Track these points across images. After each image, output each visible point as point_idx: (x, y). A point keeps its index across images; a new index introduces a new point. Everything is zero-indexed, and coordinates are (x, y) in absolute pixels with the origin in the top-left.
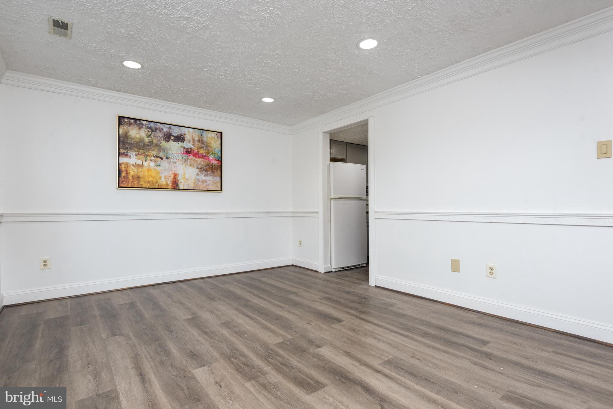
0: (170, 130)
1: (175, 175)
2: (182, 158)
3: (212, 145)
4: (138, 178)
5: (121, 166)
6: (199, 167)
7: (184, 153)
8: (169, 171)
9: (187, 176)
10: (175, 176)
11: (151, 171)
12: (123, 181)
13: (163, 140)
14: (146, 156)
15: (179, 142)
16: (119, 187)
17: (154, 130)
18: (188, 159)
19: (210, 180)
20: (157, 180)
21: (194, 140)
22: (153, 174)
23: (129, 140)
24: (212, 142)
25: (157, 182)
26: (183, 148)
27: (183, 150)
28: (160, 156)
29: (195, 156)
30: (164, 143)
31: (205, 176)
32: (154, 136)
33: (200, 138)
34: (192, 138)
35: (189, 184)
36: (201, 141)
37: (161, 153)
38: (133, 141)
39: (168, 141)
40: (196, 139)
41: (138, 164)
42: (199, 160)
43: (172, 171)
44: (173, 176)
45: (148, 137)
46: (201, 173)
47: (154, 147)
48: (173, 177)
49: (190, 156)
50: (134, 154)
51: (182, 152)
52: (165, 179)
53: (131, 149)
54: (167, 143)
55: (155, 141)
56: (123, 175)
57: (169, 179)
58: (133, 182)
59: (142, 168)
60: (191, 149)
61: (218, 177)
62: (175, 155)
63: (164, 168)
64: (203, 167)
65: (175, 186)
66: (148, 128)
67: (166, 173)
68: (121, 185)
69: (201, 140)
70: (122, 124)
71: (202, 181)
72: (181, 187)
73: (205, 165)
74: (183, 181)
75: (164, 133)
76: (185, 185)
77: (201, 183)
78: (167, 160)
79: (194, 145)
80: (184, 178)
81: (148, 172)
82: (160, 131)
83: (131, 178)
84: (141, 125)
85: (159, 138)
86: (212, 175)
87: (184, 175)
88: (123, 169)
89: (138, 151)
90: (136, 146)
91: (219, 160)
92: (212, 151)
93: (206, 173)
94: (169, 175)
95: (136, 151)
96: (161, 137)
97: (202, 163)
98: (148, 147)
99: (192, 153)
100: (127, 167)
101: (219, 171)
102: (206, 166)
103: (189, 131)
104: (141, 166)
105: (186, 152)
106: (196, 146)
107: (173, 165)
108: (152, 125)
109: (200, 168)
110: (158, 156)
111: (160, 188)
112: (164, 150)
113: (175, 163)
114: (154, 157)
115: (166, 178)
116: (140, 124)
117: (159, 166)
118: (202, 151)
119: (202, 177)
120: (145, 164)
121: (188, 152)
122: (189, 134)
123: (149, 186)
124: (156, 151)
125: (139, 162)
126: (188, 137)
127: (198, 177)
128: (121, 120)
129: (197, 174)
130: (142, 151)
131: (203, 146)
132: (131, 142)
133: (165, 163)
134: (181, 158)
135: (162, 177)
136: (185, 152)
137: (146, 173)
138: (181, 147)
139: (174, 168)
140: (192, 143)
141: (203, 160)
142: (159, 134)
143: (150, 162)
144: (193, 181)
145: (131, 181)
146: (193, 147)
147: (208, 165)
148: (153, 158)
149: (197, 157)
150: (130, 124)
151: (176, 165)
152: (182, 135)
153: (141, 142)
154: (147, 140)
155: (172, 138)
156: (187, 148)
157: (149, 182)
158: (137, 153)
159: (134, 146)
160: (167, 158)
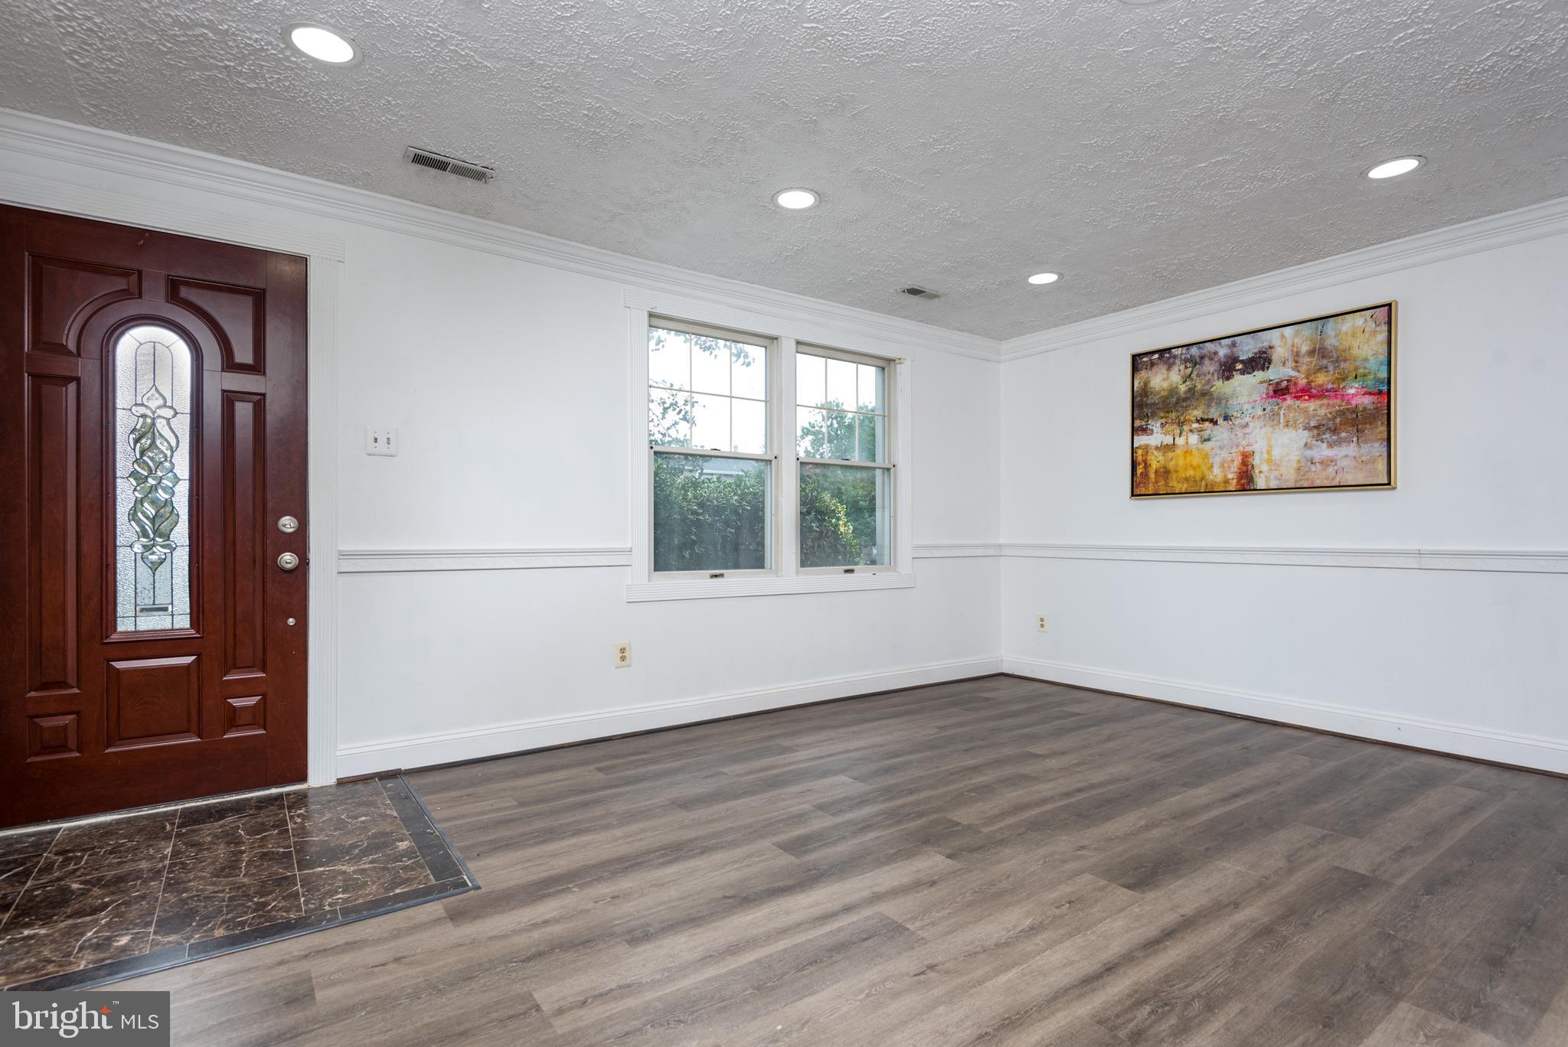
0: (1235, 349)
1: (1246, 457)
2: (1264, 410)
3: (1355, 352)
4: (1165, 473)
5: (1136, 453)
6: (1313, 423)
7: (1269, 397)
8: (1232, 447)
9: (1276, 453)
10: (1246, 459)
11: (1191, 454)
12: (1139, 483)
13: (1218, 379)
14: (1181, 424)
15: (1256, 373)
16: (1132, 495)
17: (1198, 360)
18: (1280, 408)
19: (1346, 456)
20: (1203, 473)
21: (1297, 354)
22: (1196, 460)
23: (1150, 398)
24: (1355, 344)
25: (1203, 478)
26: (1265, 385)
27: (1267, 389)
28: (1210, 417)
29: (1301, 396)
30: (1220, 386)
31: (1330, 446)
32: (1198, 375)
33: (1315, 345)
34: (1292, 351)
35: (1281, 476)
36: (1319, 351)
37: (1213, 410)
38: (1156, 399)
39: (1228, 378)
40: (1304, 349)
41: (1165, 444)
42: (1312, 405)
43: (1238, 446)
44: (1240, 458)
45: (1184, 382)
46: (1317, 440)
47: (1197, 400)
48: (1241, 461)
49: (1285, 399)
50: (1158, 425)
51: (1264, 396)
52: (1222, 470)
53: (1154, 414)
54: (1226, 382)
55: (1199, 387)
56: (1140, 470)
57: (1229, 467)
58: (1156, 482)
59: (1174, 451)
60: (1288, 381)
61: (1377, 445)
62: (1246, 407)
63: (1218, 444)
64: (1324, 422)
65: (1246, 483)
66: (1186, 361)
67: (1224, 454)
68: (1137, 491)
69: (1319, 349)
70: (1138, 370)
71: (1321, 463)
72: (1261, 483)
73: (1329, 416)
74: (1265, 468)
75: (1220, 360)
76: (1272, 477)
77: (1319, 466)
78: (1225, 423)
79: (1296, 368)
80: (1269, 461)
81: (1185, 457)
82: (1211, 359)
83: (1152, 476)
84: (1171, 360)
85: (1208, 377)
86: (1355, 439)
87: (1269, 452)
88: (1140, 459)
89: (1165, 417)
90: (1162, 406)
91: (1380, 393)
92: (1356, 369)
93: (1334, 437)
94: (1229, 459)
95: (1162, 418)
96: (1213, 374)
97: (1323, 412)
98: (1185, 404)
99: (1293, 389)
100: (1147, 454)
101: (1379, 423)
102: (1335, 417)
103: (1283, 336)
104: (1171, 447)
105: (1275, 392)
106: (1304, 368)
107: (1240, 432)
108: (1194, 350)
109: (1315, 427)
110: (1206, 417)
111: (1210, 491)
112: (1220, 400)
113: (1247, 425)
114: (1198, 421)
115: (1223, 467)
116: (1170, 358)
117: (1209, 440)
118: (1321, 379)
119: (1323, 451)
120: (1180, 441)
121: (1279, 391)
122: (1281, 345)
123: (1186, 489)
124: (1202, 407)
125: (1168, 440)
126: (1280, 353)
127: (1309, 453)
128: (1137, 362)
129: (1306, 445)
130: (1173, 414)
131: (1325, 362)
132: (1153, 401)
133: (1221, 433)
134: (1260, 412)
135: (1215, 465)
136: (1272, 393)
137: (1181, 462)
138: (1261, 382)
139: (1244, 438)
140: (1291, 364)
141: (1325, 401)
142: (1209, 367)
143: (1190, 434)
144: (1295, 465)
145: (1154, 480)
146: (1294, 374)
147: (1341, 413)
148: (1195, 425)
149: (1307, 397)
150: (1152, 364)
151: (1247, 430)
152: (1265, 352)
153: (1173, 397)
154: (1183, 388)
155: (1239, 366)
156: (1278, 380)
157: (1187, 479)
158: (1163, 421)
159: (1158, 409)
160: (1226, 418)
